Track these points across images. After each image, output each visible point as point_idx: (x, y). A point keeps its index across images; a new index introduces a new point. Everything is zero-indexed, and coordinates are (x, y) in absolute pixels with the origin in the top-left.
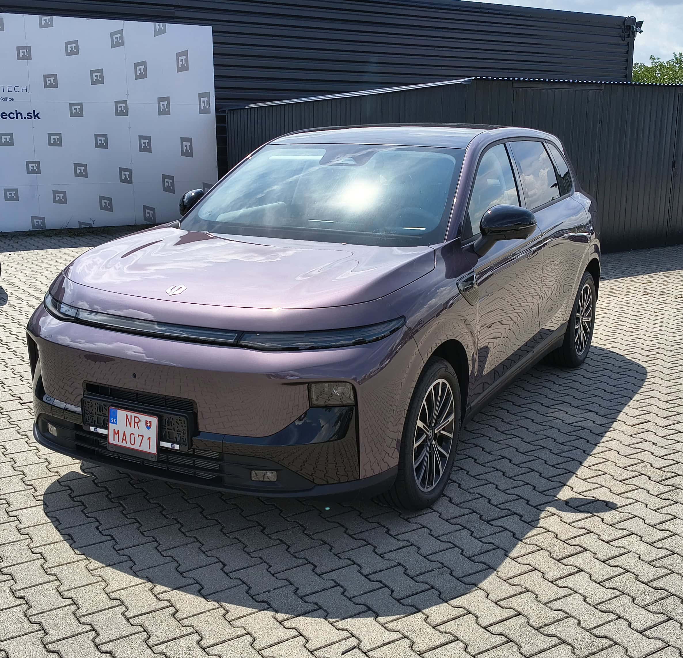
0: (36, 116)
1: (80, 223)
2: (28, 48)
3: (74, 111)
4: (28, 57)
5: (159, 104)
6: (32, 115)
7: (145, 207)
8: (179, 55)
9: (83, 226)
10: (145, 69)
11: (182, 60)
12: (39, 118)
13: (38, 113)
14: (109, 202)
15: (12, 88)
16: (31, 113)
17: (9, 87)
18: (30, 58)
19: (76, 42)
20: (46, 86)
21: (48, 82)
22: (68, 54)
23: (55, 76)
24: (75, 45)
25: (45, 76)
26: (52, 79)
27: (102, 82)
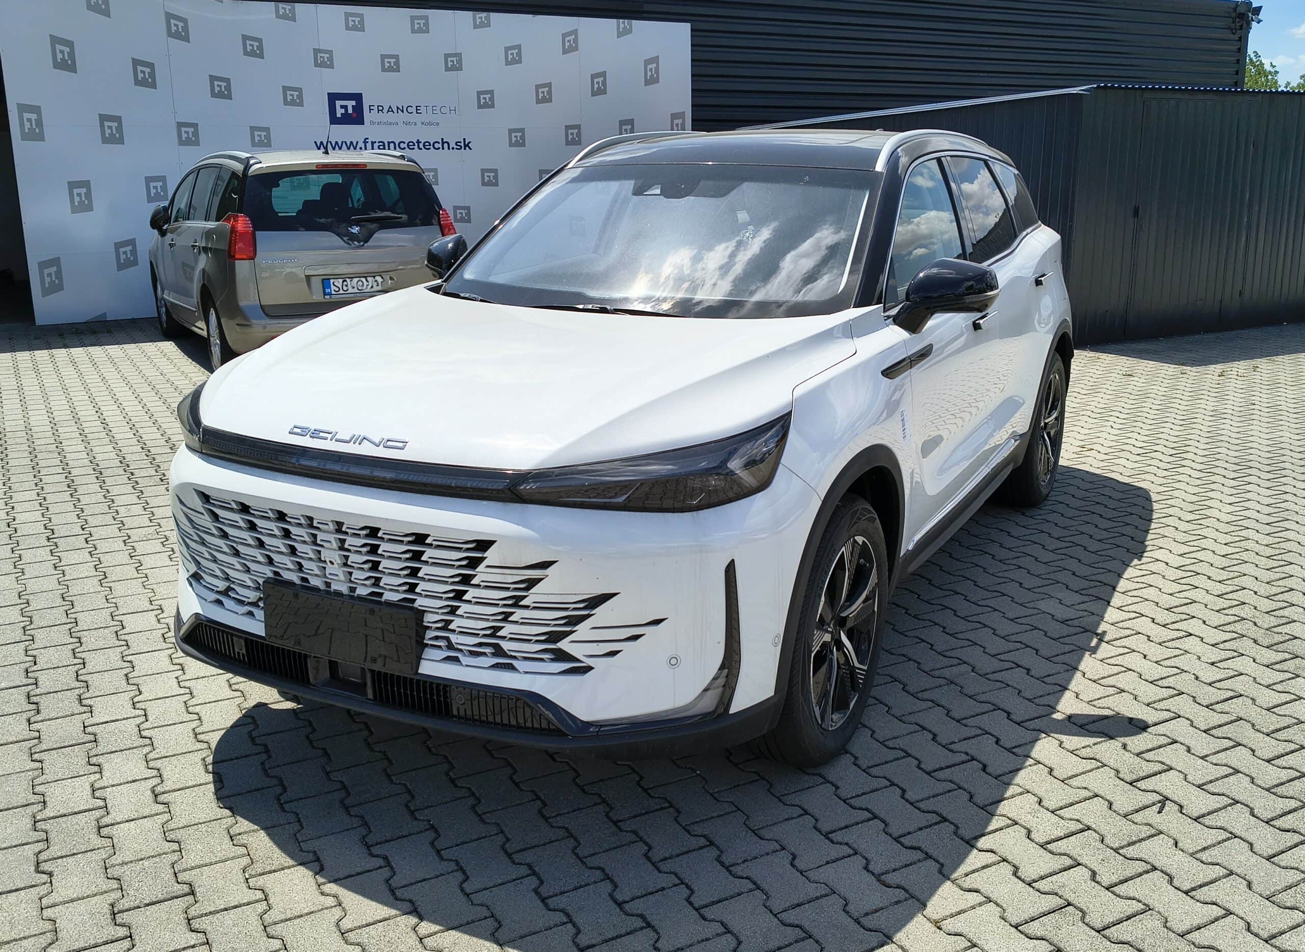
0: (467, 146)
2: (459, 55)
3: (514, 139)
4: (457, 67)
6: (462, 144)
8: (647, 62)
10: (604, 83)
11: (651, 70)
12: (470, 149)
13: (470, 142)
15: (438, 109)
16: (460, 142)
17: (434, 108)
18: (460, 69)
19: (518, 47)
20: (480, 106)
21: (482, 101)
22: (508, 63)
23: (491, 92)
24: (517, 51)
25: (479, 93)
26: (487, 96)
27: (550, 100)
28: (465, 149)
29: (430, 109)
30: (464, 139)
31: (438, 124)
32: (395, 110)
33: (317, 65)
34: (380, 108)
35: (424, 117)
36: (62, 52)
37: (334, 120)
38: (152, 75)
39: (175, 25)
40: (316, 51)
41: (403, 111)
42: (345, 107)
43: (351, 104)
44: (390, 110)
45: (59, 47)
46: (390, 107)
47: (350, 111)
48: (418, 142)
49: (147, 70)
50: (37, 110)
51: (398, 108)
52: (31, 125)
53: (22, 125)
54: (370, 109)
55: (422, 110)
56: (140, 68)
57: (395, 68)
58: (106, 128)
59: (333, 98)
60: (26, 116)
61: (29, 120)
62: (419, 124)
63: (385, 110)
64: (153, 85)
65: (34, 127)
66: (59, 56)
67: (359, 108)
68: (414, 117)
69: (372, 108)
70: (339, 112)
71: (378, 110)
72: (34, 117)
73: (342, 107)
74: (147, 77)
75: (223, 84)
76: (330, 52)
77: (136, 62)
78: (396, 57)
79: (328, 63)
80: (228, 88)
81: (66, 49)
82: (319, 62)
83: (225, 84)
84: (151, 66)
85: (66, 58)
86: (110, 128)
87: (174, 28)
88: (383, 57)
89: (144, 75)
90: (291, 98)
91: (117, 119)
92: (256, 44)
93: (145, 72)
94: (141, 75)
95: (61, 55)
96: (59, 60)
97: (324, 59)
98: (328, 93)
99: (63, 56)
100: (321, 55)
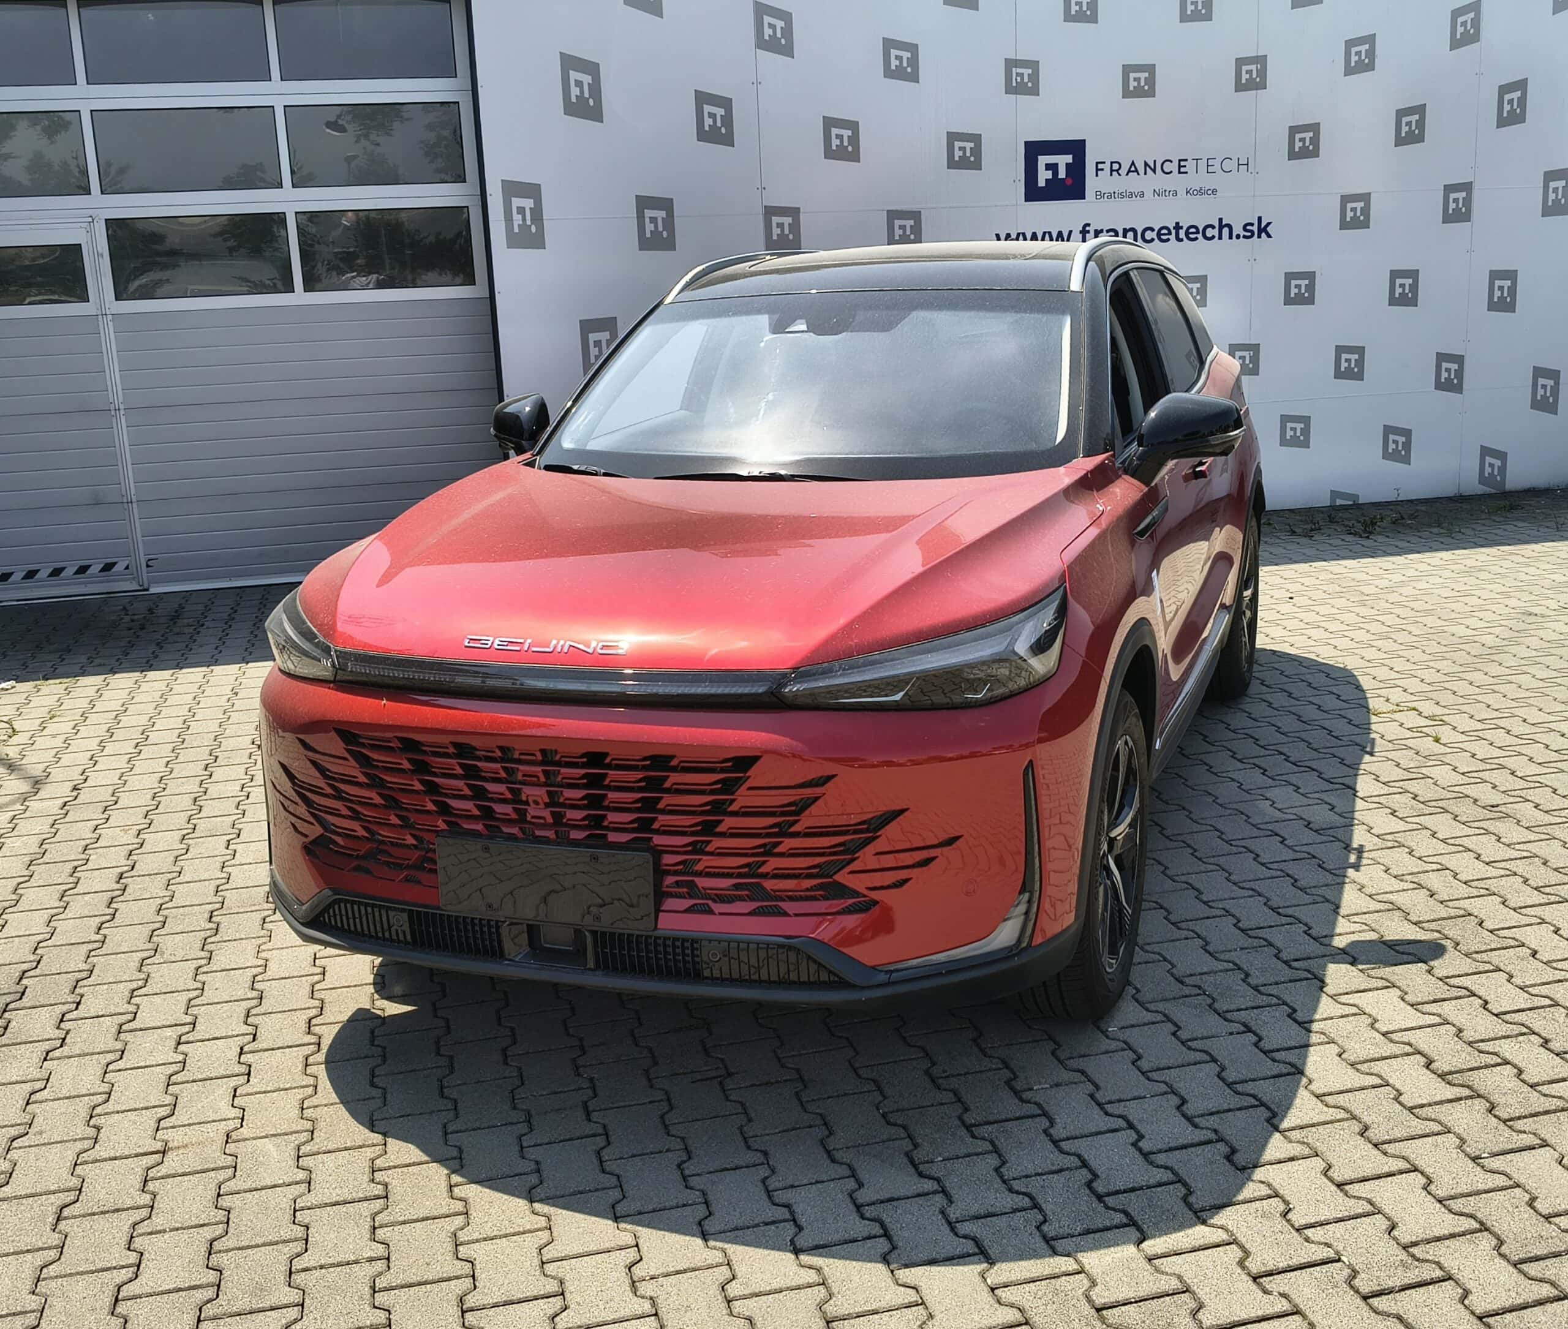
0: (1263, 230)
1: (1335, 494)
2: (1261, 60)
3: (1349, 215)
4: (1258, 83)
5: (1546, 187)
6: (1255, 228)
7: (1485, 451)
9: (1339, 502)
10: (1522, 102)
12: (1269, 236)
13: (1269, 224)
14: (1404, 439)
15: (1217, 163)
16: (1252, 225)
17: (1210, 163)
18: (1263, 86)
19: (1371, 39)
20: (1293, 155)
21: (1298, 145)
22: (1349, 71)
23: (1315, 128)
24: (1367, 46)
25: (1293, 130)
26: (1308, 135)
27: (1420, 138)
28: (1259, 237)
30: (1260, 219)
31: (1214, 191)
32: (1141, 170)
33: (1010, 90)
34: (1116, 167)
35: (1195, 179)
36: (579, 84)
37: (1033, 193)
38: (728, 120)
39: (770, 25)
40: (1010, 64)
41: (1154, 171)
42: (1053, 168)
43: (1063, 160)
44: (1133, 169)
45: (574, 75)
46: (1133, 163)
47: (1062, 174)
48: (1178, 227)
49: (720, 112)
50: (533, 191)
51: (1146, 164)
52: (524, 219)
53: (509, 218)
54: (1097, 170)
55: (1190, 166)
56: (707, 109)
57: (1147, 90)
58: (647, 220)
59: (1034, 150)
60: (516, 202)
61: (521, 210)
62: (1182, 193)
63: (1124, 171)
64: (728, 140)
65: (529, 223)
66: (575, 91)
67: (1077, 170)
68: (1175, 181)
69: (1100, 166)
70: (1043, 176)
71: (1112, 171)
72: (528, 203)
73: (1048, 167)
74: (719, 124)
75: (846, 133)
76: (1034, 65)
77: (702, 98)
78: (1151, 69)
79: (1030, 85)
80: (855, 140)
81: (587, 79)
82: (1014, 84)
83: (849, 133)
84: (726, 103)
85: (587, 95)
86: (653, 220)
87: (768, 32)
88: (1127, 69)
89: (715, 121)
90: (961, 153)
91: (666, 204)
92: (906, 55)
93: (715, 115)
94: (708, 122)
95: (578, 89)
96: (574, 100)
97: (1022, 79)
98: (1026, 143)
99: (582, 92)
100: (1019, 70)
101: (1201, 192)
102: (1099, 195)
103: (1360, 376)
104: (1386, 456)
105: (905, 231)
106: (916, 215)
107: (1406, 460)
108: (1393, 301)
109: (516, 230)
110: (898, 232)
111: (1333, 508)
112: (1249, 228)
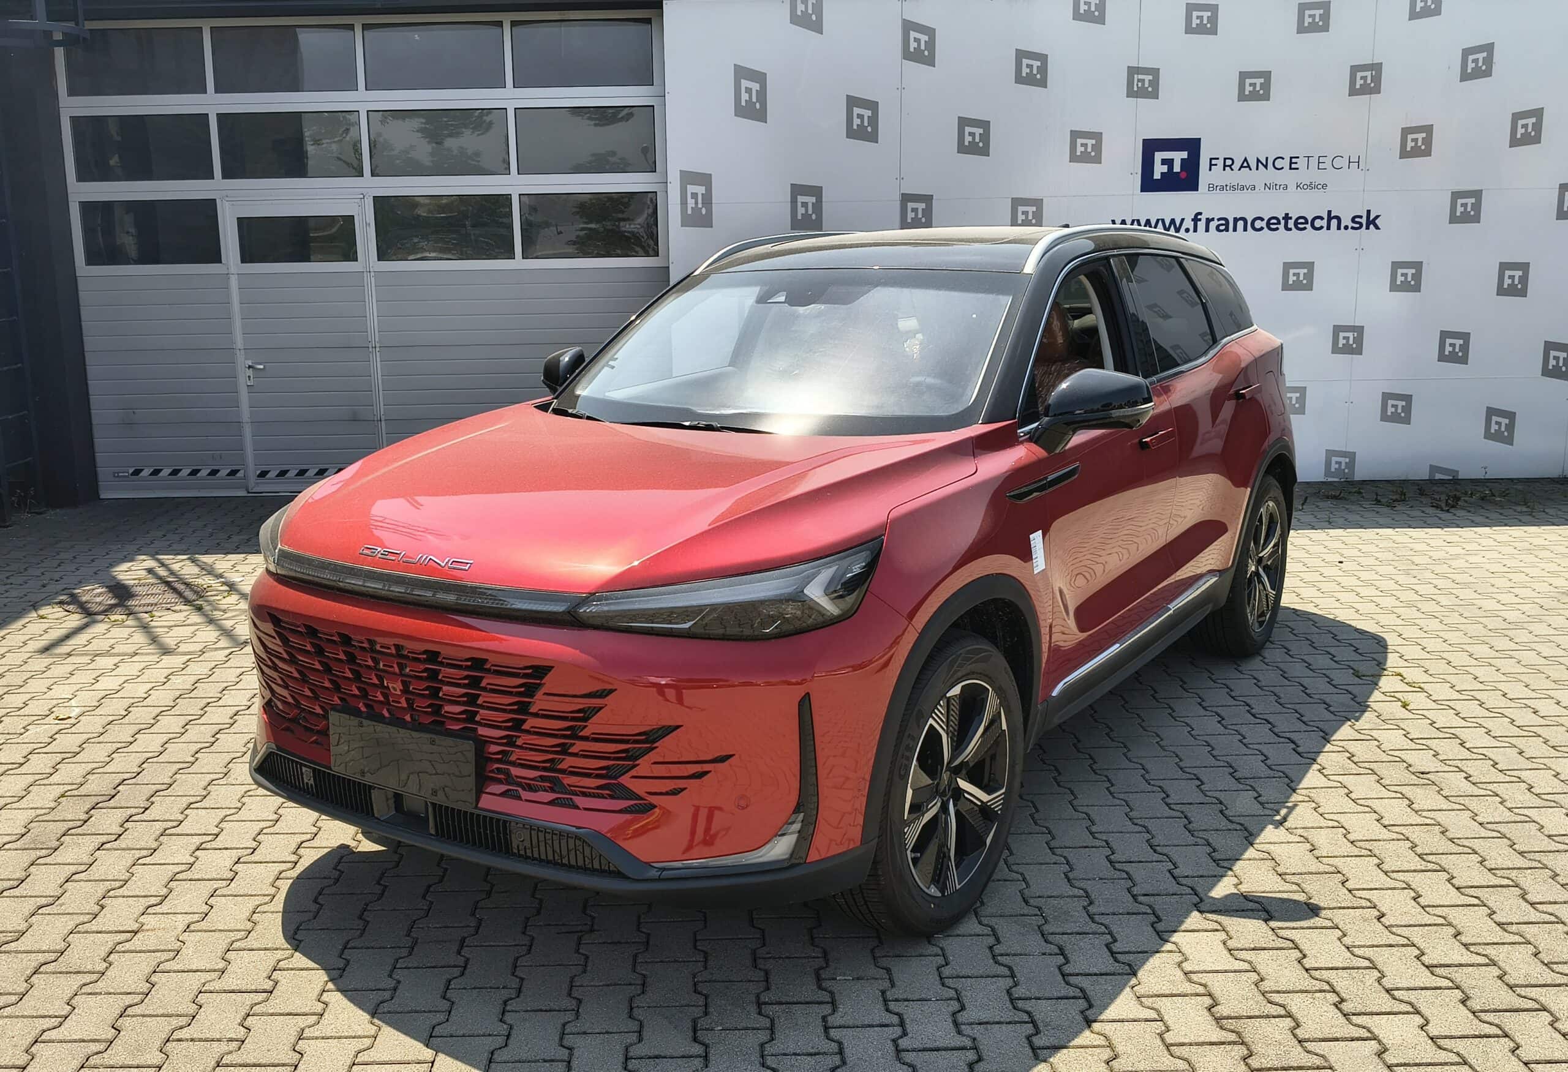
0: (1372, 222)
1: (1433, 469)
2: (1376, 68)
3: (1460, 210)
4: (1371, 88)
6: (1364, 221)
9: (1438, 476)
12: (1377, 228)
13: (1377, 217)
14: (1507, 421)
15: (1328, 161)
16: (1361, 217)
17: (1321, 160)
18: (1377, 90)
19: (1489, 48)
20: (1404, 154)
21: (1410, 144)
22: (1465, 77)
23: (1428, 129)
24: (1485, 54)
25: (1406, 132)
26: (1421, 136)
27: (1537, 140)
28: (1368, 228)
29: (1314, 162)
30: (1369, 212)
31: (1324, 186)
32: (1253, 165)
33: (1131, 93)
34: (1229, 162)
35: (1304, 175)
36: (749, 90)
37: (1149, 184)
38: (874, 120)
39: (916, 40)
40: (1132, 71)
41: (1266, 167)
42: (1169, 162)
43: (1178, 157)
44: (1245, 164)
45: (745, 83)
46: (1246, 160)
47: (1177, 168)
48: (1287, 218)
49: (867, 113)
50: (705, 180)
51: (1258, 161)
52: (696, 203)
53: (684, 202)
54: (1211, 165)
55: (1301, 163)
56: (856, 111)
57: (1261, 94)
58: (799, 204)
59: (1150, 147)
60: (691, 189)
61: (694, 196)
62: (1292, 187)
63: (1236, 166)
64: (873, 137)
65: (700, 206)
66: (745, 97)
67: (1192, 166)
68: (1286, 177)
69: (1214, 162)
70: (1159, 170)
71: (1225, 166)
72: (700, 190)
73: (1164, 162)
74: (866, 124)
75: (978, 131)
76: (1155, 72)
77: (853, 102)
78: (1266, 75)
79: (1150, 89)
80: (986, 137)
81: (756, 87)
82: (1135, 89)
83: (981, 131)
84: (873, 106)
85: (754, 100)
86: (805, 205)
87: (913, 45)
88: (1243, 76)
89: (862, 121)
90: (1083, 149)
91: (816, 191)
92: (1036, 64)
93: (863, 116)
94: (857, 122)
95: (747, 95)
96: (743, 103)
97: (1143, 84)
98: (1144, 140)
99: (750, 97)
100: (1140, 77)
101: (1311, 186)
102: (1212, 187)
103: (1464, 360)
104: (1488, 435)
105: (1027, 217)
106: (1038, 203)
107: (1509, 440)
108: (1501, 291)
109: (689, 212)
110: (1021, 217)
111: (1432, 482)
112: (1357, 220)
